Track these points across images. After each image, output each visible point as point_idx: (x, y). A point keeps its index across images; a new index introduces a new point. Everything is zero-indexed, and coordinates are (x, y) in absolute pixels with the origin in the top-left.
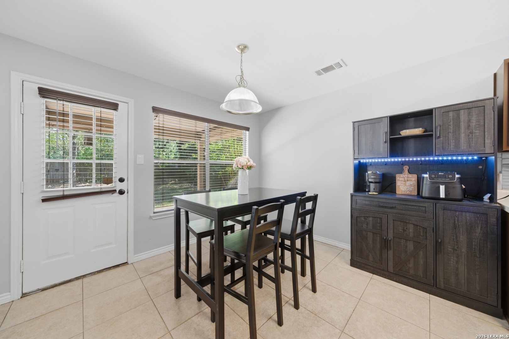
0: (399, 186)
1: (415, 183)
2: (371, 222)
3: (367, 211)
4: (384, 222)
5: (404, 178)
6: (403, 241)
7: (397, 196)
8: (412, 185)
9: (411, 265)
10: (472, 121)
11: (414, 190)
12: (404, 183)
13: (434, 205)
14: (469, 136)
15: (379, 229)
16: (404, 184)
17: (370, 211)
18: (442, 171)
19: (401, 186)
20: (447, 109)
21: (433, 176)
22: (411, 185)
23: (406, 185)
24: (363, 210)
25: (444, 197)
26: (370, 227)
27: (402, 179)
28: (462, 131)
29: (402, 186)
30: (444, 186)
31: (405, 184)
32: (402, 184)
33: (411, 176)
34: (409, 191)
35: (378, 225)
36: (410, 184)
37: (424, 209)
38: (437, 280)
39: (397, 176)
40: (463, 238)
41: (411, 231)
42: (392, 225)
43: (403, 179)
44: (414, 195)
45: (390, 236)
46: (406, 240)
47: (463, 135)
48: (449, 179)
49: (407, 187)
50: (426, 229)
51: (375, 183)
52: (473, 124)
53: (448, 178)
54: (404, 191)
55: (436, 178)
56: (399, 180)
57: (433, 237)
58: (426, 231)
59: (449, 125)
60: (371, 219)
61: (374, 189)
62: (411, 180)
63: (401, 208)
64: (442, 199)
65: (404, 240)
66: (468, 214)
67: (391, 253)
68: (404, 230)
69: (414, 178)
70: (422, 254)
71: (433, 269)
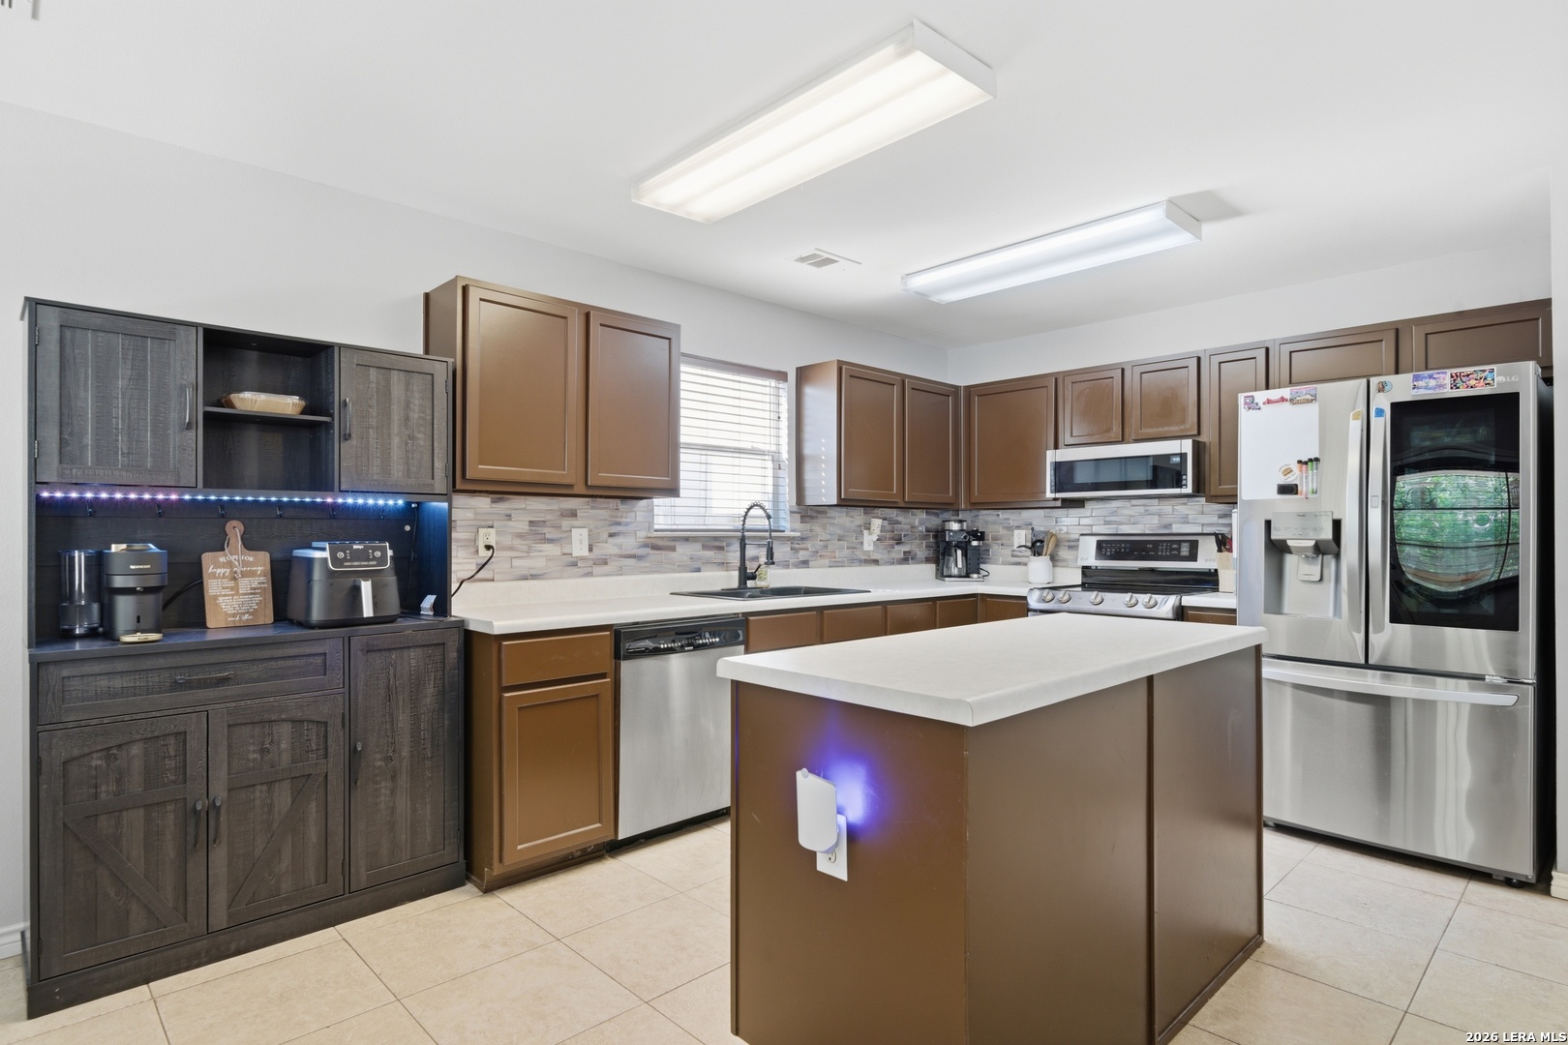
0: (216, 597)
1: (263, 583)
2: (137, 765)
3: (120, 718)
4: (194, 743)
5: (230, 564)
6: (261, 792)
7: (211, 636)
8: (255, 589)
9: (285, 863)
10: (412, 406)
11: (265, 607)
12: (232, 584)
13: (347, 643)
14: (407, 444)
15: (174, 782)
16: (232, 589)
17: (135, 717)
18: (361, 540)
19: (221, 599)
20: (366, 358)
21: (341, 555)
22: (253, 592)
23: (237, 593)
24: (96, 721)
25: (371, 615)
26: (135, 784)
27: (223, 571)
28: (395, 429)
29: (224, 596)
30: (369, 583)
31: (235, 589)
32: (224, 588)
33: (251, 559)
34: (248, 613)
35: (171, 764)
36: (252, 589)
37: (319, 660)
38: (352, 870)
39: (206, 557)
40: (403, 719)
41: (283, 746)
42: (223, 751)
43: (228, 570)
44: (265, 625)
45: (219, 792)
46: (270, 784)
47: (396, 441)
48: (375, 563)
49: (242, 599)
50: (326, 723)
51: (147, 590)
52: (415, 416)
53: (374, 558)
54: (234, 615)
55: (348, 561)
56: (213, 576)
57: (342, 743)
58: (326, 731)
59: (370, 406)
60: (136, 750)
61: (138, 620)
62: (252, 574)
63: (255, 675)
64: (369, 622)
65: (265, 787)
66: (413, 653)
67: (220, 855)
68: (263, 751)
69: (259, 563)
70: (314, 810)
71: (341, 844)
